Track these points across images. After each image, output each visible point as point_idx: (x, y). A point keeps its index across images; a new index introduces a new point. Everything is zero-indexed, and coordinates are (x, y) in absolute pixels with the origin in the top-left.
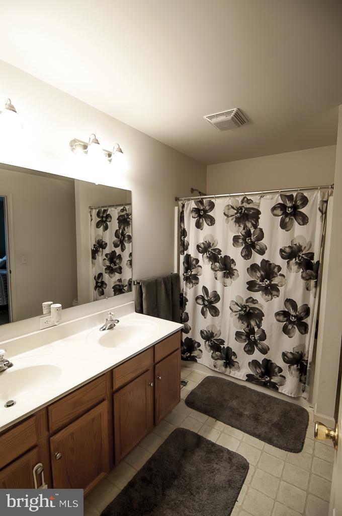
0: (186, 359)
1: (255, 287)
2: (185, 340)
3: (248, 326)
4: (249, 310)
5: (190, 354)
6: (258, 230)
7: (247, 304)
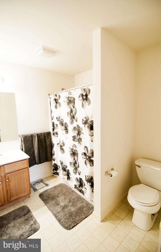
0: (54, 173)
1: (76, 139)
2: (54, 164)
3: (74, 160)
4: (74, 151)
5: (56, 172)
6: (75, 108)
7: (73, 148)
